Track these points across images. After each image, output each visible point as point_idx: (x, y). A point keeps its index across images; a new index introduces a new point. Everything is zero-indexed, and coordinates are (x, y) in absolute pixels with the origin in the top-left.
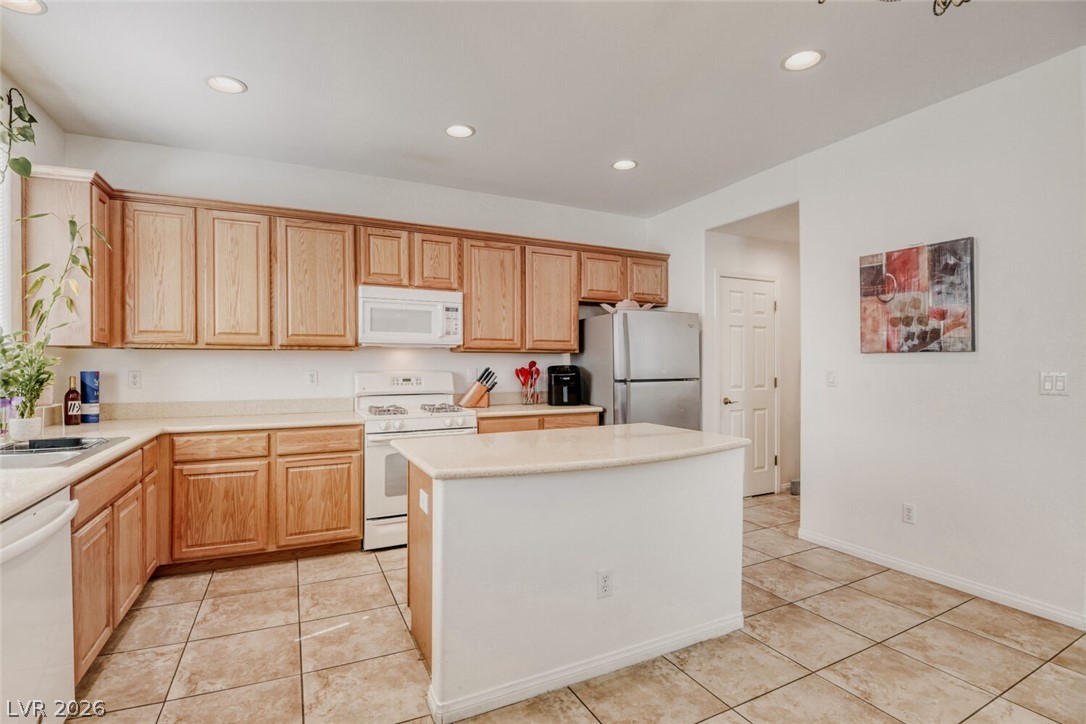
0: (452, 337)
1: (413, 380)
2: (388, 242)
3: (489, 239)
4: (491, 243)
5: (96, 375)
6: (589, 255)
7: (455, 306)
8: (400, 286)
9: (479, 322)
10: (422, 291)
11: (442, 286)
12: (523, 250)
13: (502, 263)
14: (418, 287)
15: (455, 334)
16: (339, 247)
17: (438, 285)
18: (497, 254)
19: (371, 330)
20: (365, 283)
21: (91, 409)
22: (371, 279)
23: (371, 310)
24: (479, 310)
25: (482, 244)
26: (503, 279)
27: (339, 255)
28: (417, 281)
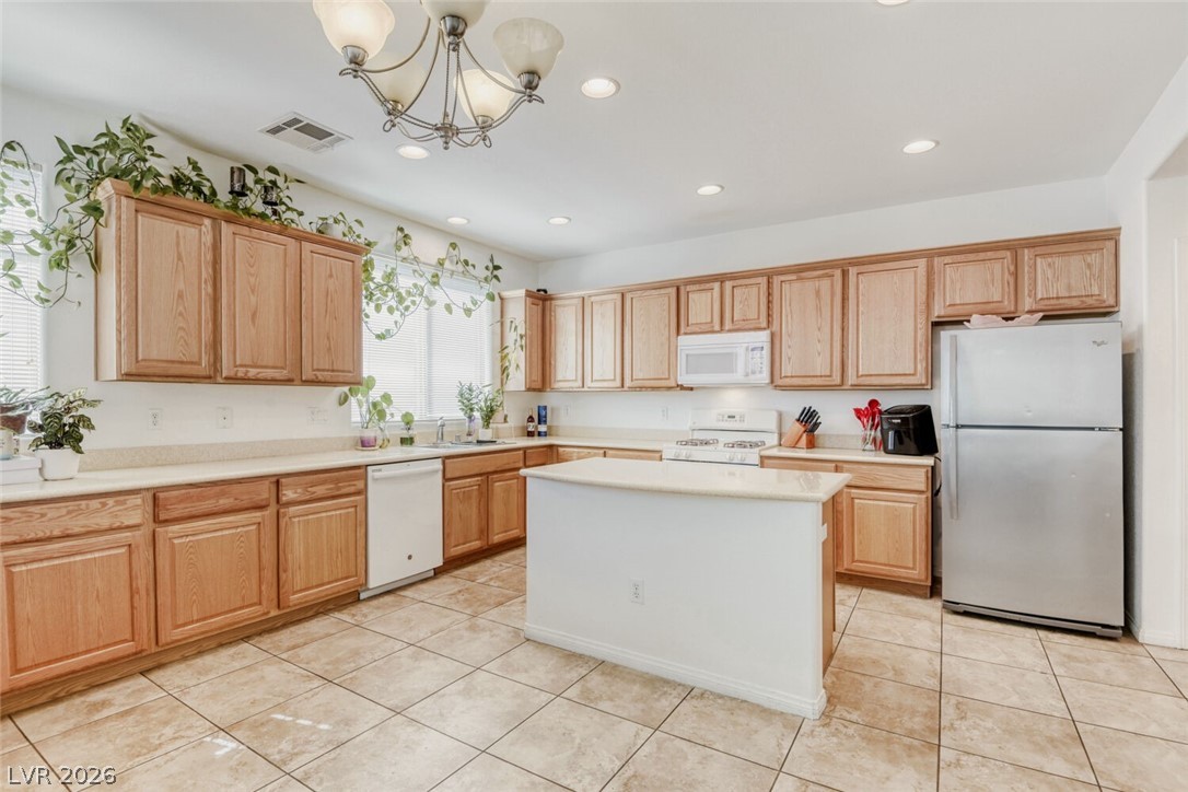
0: (758, 376)
1: (737, 418)
2: (704, 294)
3: (800, 270)
4: (803, 275)
5: (545, 408)
6: (948, 259)
7: (760, 345)
8: (713, 332)
9: (789, 359)
10: (734, 334)
11: (751, 326)
12: (845, 274)
13: (818, 293)
14: (730, 331)
15: (761, 372)
16: (666, 307)
17: (747, 327)
18: (810, 286)
19: (687, 373)
20: (686, 334)
21: (542, 428)
22: (689, 329)
23: (687, 356)
24: (789, 347)
25: (794, 277)
26: (819, 309)
27: (666, 313)
28: (728, 325)
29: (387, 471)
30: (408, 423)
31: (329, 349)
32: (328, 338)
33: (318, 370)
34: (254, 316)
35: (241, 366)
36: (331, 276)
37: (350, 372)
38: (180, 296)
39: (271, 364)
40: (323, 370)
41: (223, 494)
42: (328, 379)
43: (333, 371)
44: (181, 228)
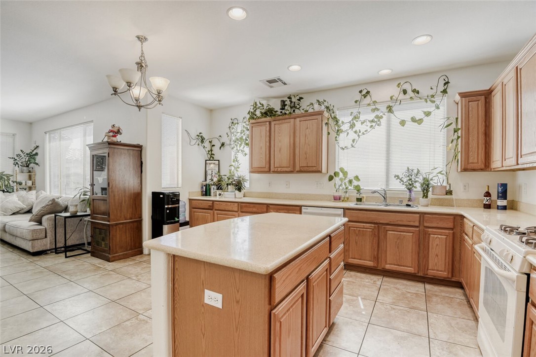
29: (310, 210)
30: (358, 191)
31: (306, 158)
32: (306, 154)
33: (302, 167)
34: (280, 150)
35: (276, 167)
36: (307, 128)
37: (315, 167)
38: (261, 148)
39: (285, 166)
40: (304, 167)
41: (254, 207)
42: (305, 170)
43: (308, 167)
44: (261, 128)
